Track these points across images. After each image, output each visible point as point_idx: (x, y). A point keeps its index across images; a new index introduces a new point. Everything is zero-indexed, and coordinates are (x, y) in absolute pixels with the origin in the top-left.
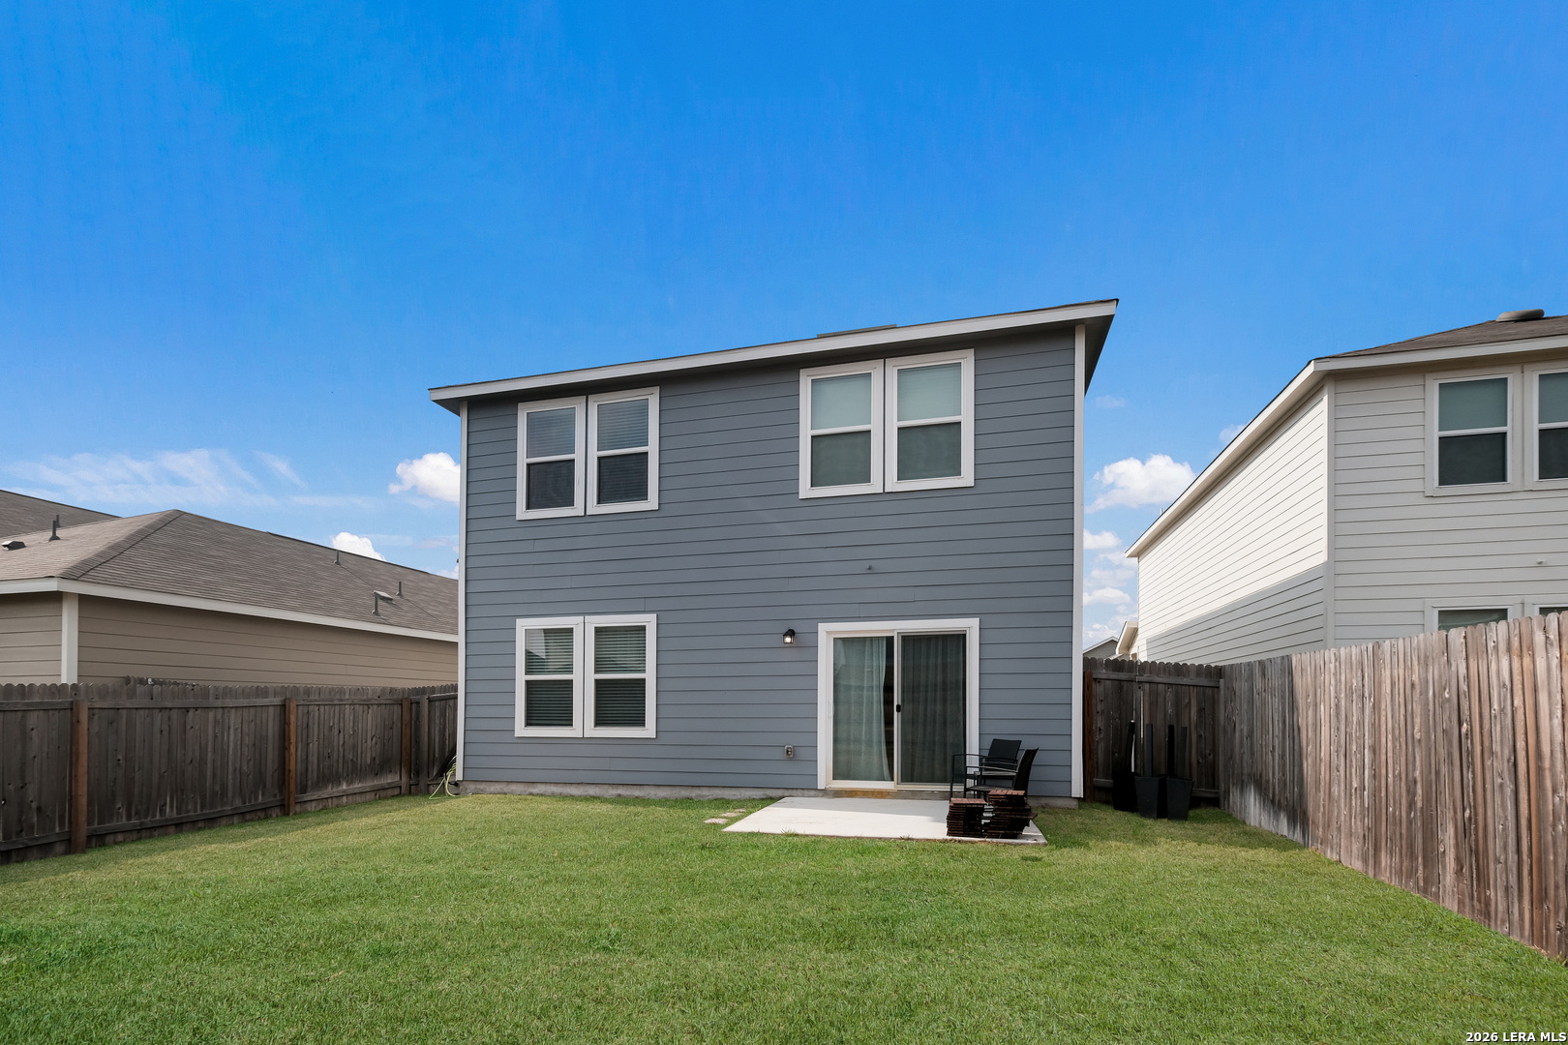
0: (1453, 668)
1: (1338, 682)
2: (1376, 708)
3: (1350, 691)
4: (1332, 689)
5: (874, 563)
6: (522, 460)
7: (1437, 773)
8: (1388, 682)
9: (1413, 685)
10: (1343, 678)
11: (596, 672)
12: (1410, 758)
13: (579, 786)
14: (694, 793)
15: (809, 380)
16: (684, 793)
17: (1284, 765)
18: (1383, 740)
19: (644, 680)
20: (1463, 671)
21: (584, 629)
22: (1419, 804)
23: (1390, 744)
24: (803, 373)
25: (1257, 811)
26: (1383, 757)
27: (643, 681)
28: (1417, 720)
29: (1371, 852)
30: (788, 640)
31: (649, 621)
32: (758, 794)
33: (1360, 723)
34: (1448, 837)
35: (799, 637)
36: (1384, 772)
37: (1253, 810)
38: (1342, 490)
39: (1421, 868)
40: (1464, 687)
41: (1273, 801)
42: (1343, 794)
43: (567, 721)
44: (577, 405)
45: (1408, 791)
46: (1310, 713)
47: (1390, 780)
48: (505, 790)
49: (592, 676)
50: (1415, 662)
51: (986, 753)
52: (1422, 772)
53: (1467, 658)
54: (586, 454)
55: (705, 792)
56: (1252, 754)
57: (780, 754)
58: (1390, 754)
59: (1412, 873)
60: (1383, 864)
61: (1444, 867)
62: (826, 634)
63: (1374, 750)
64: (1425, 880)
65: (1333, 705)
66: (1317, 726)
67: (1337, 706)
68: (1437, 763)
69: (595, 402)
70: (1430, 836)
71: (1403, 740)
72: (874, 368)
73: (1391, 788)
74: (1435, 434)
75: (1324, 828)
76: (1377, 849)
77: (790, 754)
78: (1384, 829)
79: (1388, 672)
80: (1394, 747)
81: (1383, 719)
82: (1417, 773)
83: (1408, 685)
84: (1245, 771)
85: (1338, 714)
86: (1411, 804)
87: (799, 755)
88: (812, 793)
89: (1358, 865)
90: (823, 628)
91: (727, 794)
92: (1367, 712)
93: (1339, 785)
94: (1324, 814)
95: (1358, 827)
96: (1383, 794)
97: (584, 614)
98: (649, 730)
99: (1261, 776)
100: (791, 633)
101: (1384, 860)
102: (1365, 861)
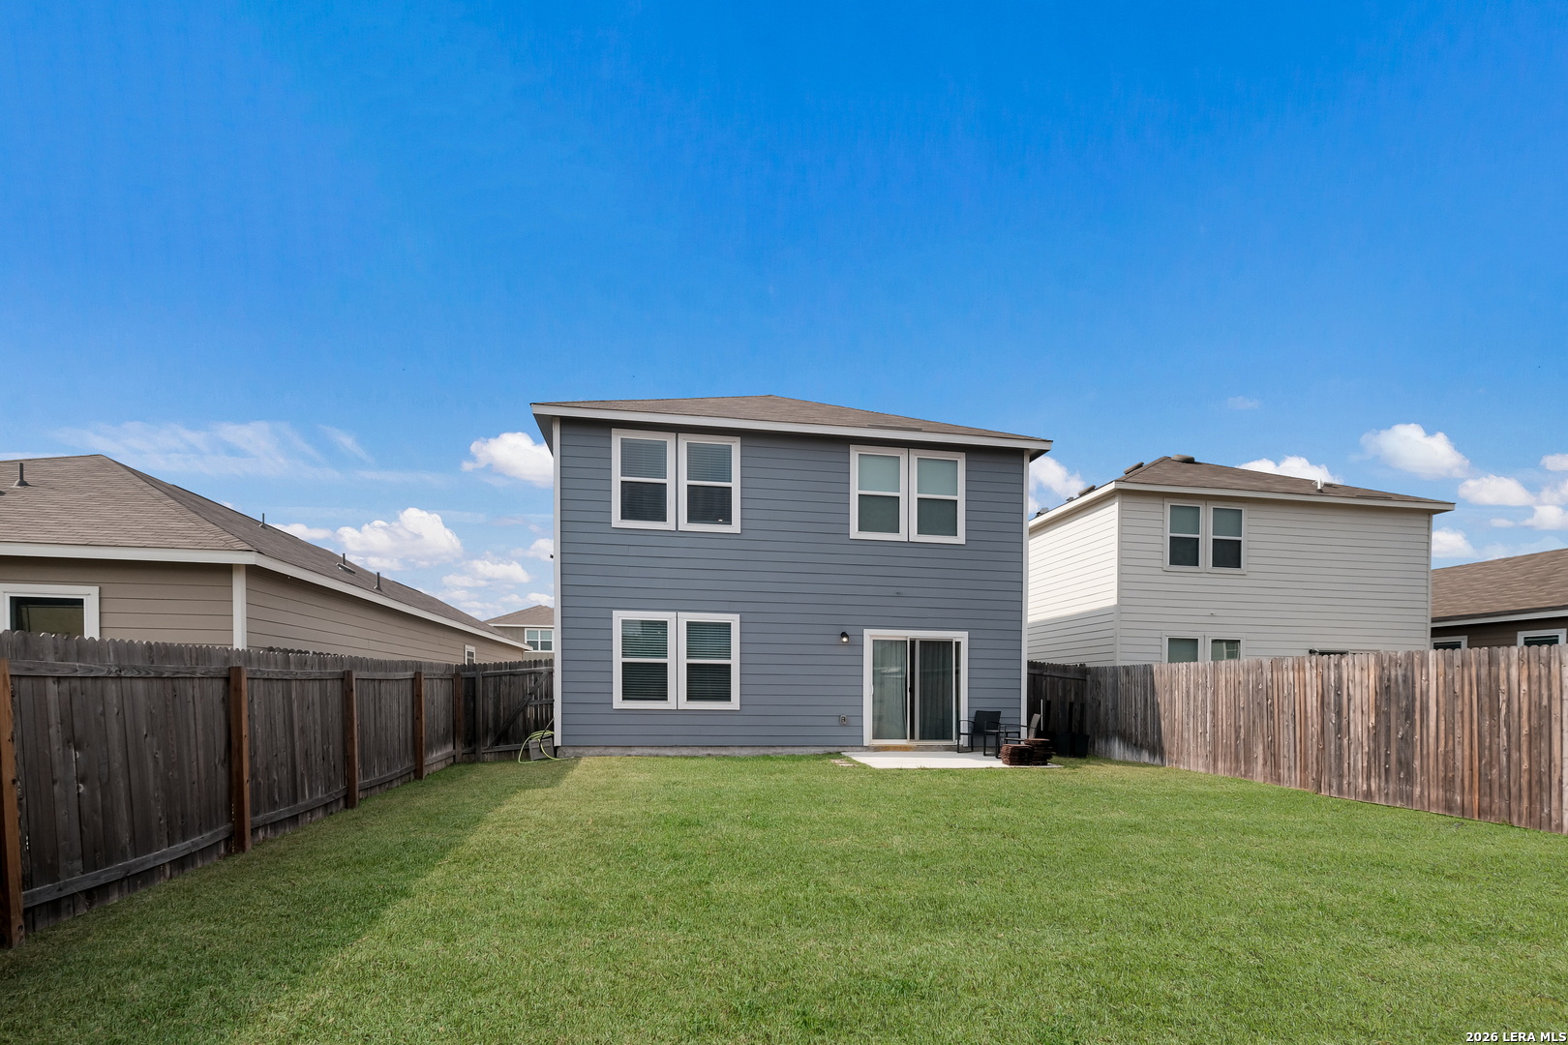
0: (1265, 675)
1: (1188, 680)
2: (1215, 693)
3: (1197, 685)
4: (1184, 684)
5: (901, 590)
6: (617, 478)
7: (1254, 722)
8: (1224, 680)
9: (1239, 682)
10: (1192, 678)
11: (688, 657)
12: (1237, 716)
13: (672, 749)
14: (771, 751)
15: (857, 453)
16: (763, 751)
17: (1146, 724)
18: (1220, 708)
19: (730, 665)
20: (1269, 677)
21: (677, 625)
22: (1242, 737)
23: (1224, 710)
24: (852, 448)
25: (1122, 751)
26: (1220, 717)
27: (728, 666)
28: (1242, 699)
29: (1212, 763)
30: (845, 640)
31: (734, 620)
32: (820, 751)
33: (1204, 701)
34: (1259, 751)
35: (848, 637)
36: (1220, 723)
37: (1117, 749)
38: (1126, 562)
39: (1243, 766)
40: (1270, 684)
41: (1136, 745)
42: (1191, 737)
43: (664, 697)
44: (669, 439)
45: (1236, 732)
46: (1167, 695)
47: (1224, 727)
48: (604, 753)
49: (684, 661)
50: (1241, 672)
51: (972, 720)
52: (1244, 723)
53: (1272, 671)
54: (677, 481)
55: (780, 750)
56: (1117, 719)
57: (835, 721)
58: (1224, 715)
59: (1237, 768)
60: (1220, 767)
61: (1257, 763)
62: (870, 635)
63: (1213, 713)
64: (1245, 771)
65: (1184, 691)
66: (1172, 702)
67: (1188, 692)
68: (1254, 718)
69: (685, 441)
70: (1248, 751)
71: (1233, 708)
72: (902, 453)
73: (1225, 731)
74: (1169, 535)
75: (1178, 755)
76: (1215, 761)
77: (843, 721)
78: (1220, 750)
79: (1224, 676)
80: (1227, 711)
81: (1220, 698)
82: (1242, 723)
83: (1237, 682)
84: (1111, 729)
85: (1188, 696)
86: (1237, 738)
87: (849, 722)
88: (859, 749)
89: (1202, 770)
90: (867, 632)
91: (797, 751)
92: (1209, 695)
93: (1189, 731)
94: (1178, 748)
95: (1201, 751)
96: (1220, 734)
97: (677, 610)
98: (734, 704)
99: (1125, 731)
100: (844, 635)
101: (1220, 765)
102: (1208, 768)
